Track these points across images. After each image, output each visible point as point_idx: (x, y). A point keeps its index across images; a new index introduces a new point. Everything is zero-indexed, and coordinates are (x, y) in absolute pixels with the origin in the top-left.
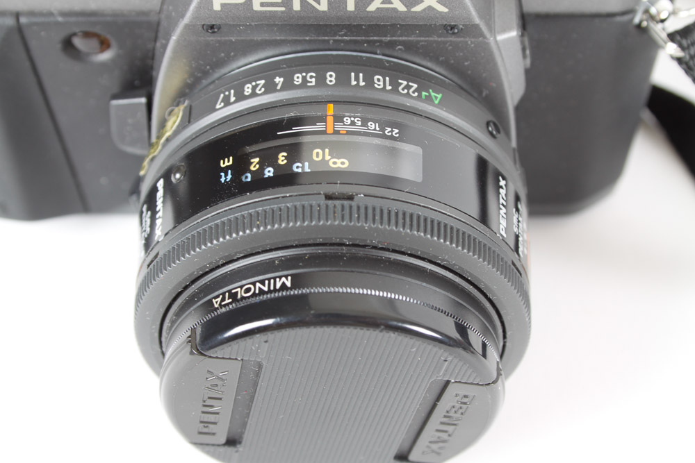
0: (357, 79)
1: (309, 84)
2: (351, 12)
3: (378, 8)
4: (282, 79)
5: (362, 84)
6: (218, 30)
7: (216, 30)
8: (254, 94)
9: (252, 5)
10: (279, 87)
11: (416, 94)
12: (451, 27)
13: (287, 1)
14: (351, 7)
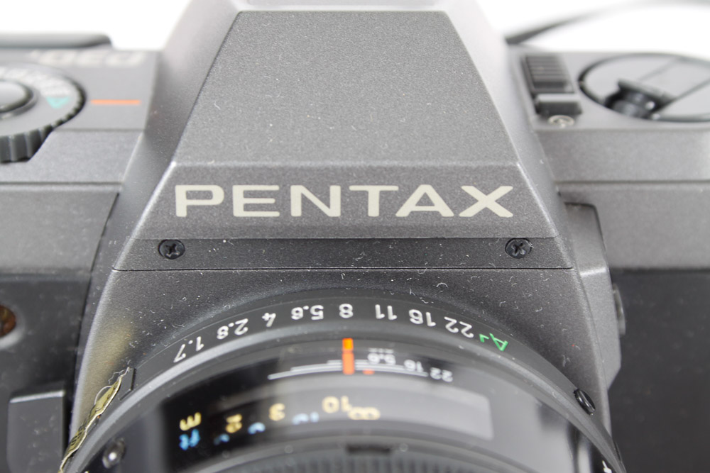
0: (384, 311)
1: (314, 318)
2: (373, 218)
3: (412, 212)
4: (273, 316)
5: (393, 317)
6: (181, 254)
7: (177, 254)
8: (232, 336)
9: (232, 209)
10: (269, 324)
11: (471, 335)
12: (516, 246)
13: (283, 202)
14: (374, 210)
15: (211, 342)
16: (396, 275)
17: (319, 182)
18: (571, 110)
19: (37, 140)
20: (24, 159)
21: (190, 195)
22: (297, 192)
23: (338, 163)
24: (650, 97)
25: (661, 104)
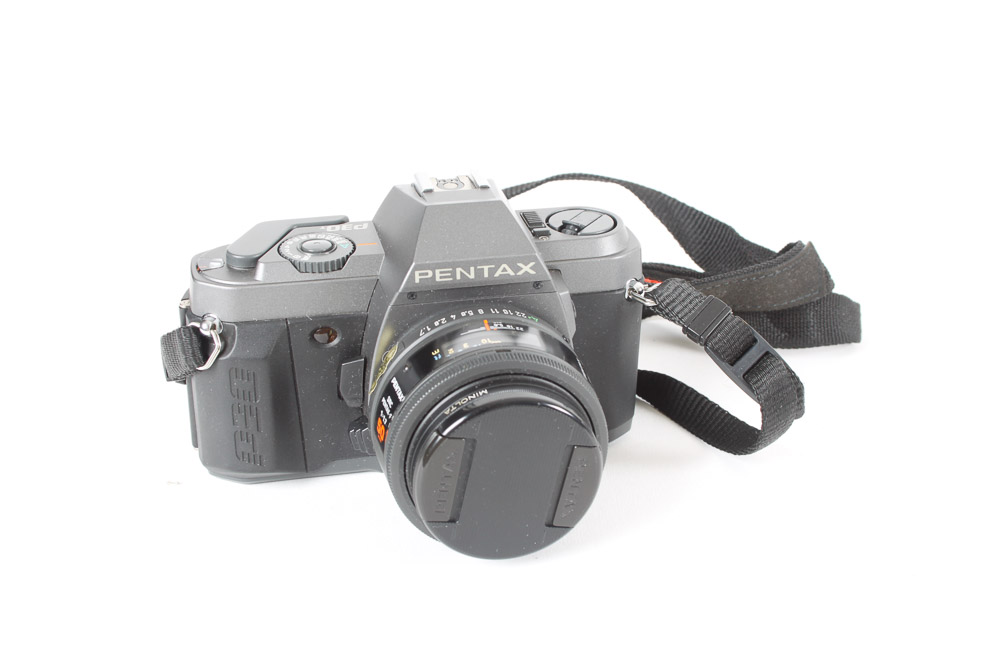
0: (494, 311)
1: (470, 315)
2: (486, 278)
3: (500, 275)
4: (454, 316)
5: (498, 312)
7: (414, 297)
8: (441, 324)
9: (436, 278)
10: (454, 319)
11: (525, 317)
12: (537, 284)
13: (454, 274)
14: (486, 275)
15: (433, 327)
16: (493, 300)
17: (466, 267)
18: (547, 234)
19: (345, 261)
20: (340, 269)
21: (420, 275)
22: (459, 270)
23: (473, 259)
24: (576, 226)
25: (580, 229)
